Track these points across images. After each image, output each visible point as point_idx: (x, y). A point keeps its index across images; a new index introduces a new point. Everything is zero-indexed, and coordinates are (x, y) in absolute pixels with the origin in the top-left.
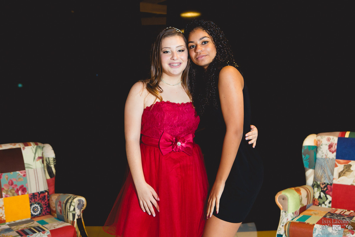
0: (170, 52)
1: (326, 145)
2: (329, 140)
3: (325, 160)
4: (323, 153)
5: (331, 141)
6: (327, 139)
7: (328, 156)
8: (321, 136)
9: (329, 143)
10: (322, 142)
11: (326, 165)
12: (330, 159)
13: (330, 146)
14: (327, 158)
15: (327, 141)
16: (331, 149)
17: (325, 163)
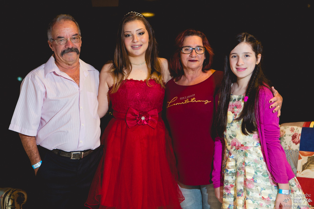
0: (131, 36)
1: (290, 135)
2: (292, 130)
3: (288, 152)
4: (286, 144)
5: (294, 131)
6: (291, 130)
7: (292, 148)
8: (285, 126)
9: (293, 133)
10: (286, 132)
11: (289, 157)
12: (293, 150)
13: (294, 137)
14: (290, 149)
15: (290, 132)
16: (295, 140)
17: (289, 155)
